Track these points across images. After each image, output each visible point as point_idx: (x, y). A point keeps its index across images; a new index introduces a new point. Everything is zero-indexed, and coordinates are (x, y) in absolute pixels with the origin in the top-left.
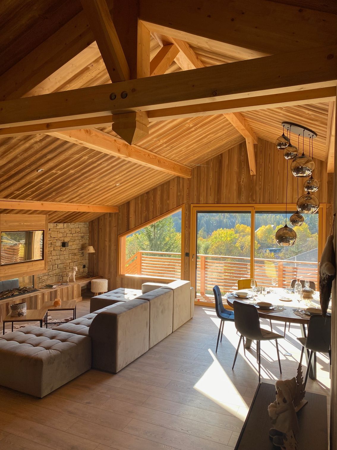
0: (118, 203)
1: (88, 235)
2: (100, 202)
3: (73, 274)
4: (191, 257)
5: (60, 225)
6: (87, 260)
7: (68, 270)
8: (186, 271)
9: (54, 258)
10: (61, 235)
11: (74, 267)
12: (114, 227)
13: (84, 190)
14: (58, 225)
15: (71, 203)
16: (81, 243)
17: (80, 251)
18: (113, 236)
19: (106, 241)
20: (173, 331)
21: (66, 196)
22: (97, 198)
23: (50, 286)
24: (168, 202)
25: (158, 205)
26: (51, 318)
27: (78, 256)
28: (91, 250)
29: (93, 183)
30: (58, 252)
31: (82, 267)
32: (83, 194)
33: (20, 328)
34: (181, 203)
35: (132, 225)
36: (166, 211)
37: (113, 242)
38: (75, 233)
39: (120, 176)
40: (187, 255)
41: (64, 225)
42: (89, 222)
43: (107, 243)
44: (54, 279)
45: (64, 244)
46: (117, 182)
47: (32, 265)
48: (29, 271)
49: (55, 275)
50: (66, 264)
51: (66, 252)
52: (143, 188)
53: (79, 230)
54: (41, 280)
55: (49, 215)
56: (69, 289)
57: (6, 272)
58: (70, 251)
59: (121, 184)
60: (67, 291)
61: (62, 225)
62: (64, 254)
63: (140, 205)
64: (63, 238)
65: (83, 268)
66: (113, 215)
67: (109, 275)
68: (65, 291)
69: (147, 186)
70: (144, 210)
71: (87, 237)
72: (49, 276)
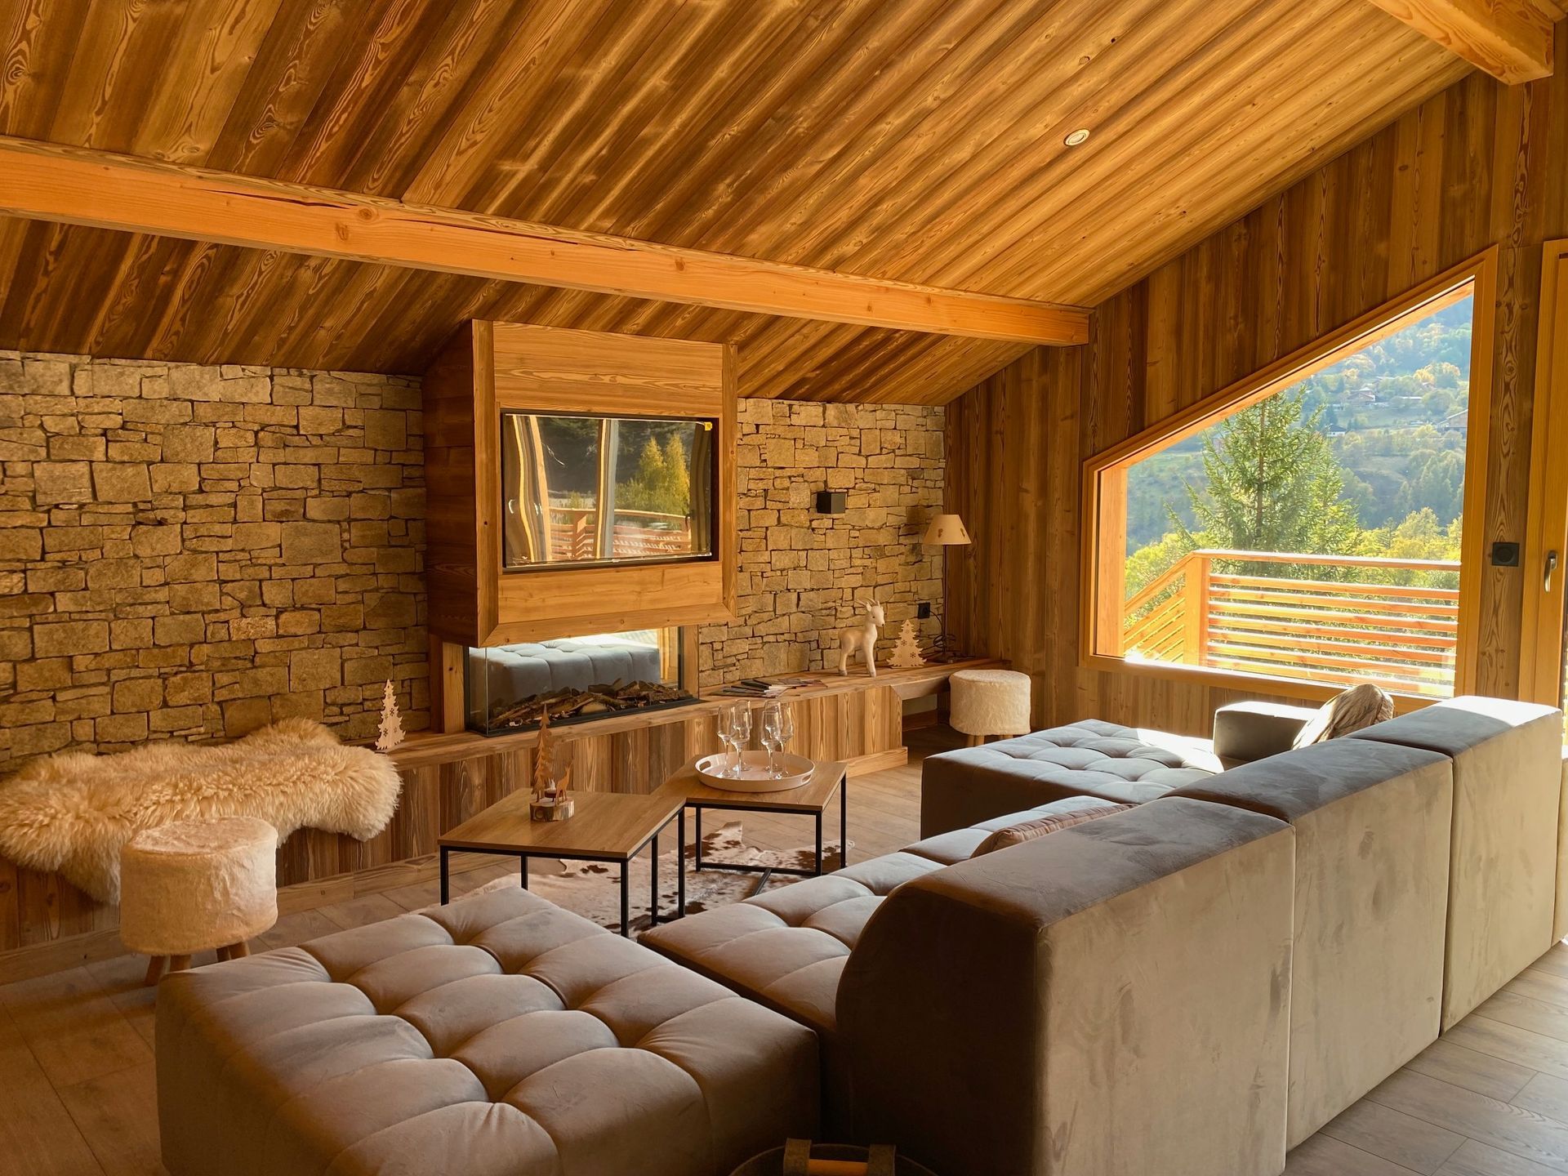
0: (1084, 289)
1: (943, 465)
2: (988, 278)
3: (863, 637)
4: (1532, 564)
5: (809, 413)
6: (939, 583)
7: (849, 622)
8: (1491, 650)
9: (782, 560)
10: (810, 458)
11: (869, 607)
12: (1066, 418)
13: (888, 176)
14: (796, 408)
15: (833, 267)
16: (909, 500)
17: (902, 539)
18: (1059, 465)
19: (1026, 491)
20: (1446, 1029)
21: (798, 218)
22: (965, 242)
23: (757, 687)
24: (1381, 248)
25: (1317, 279)
26: (739, 839)
27: (896, 561)
28: (954, 531)
29: (926, 114)
30: (798, 537)
31: (914, 610)
32: (885, 206)
33: (581, 875)
34: (1471, 244)
35: (1160, 401)
36: (1363, 307)
37: (1057, 496)
38: (878, 451)
39: (1090, 64)
40: (1505, 554)
41: (828, 412)
42: (948, 407)
43: (1030, 503)
44: (783, 656)
45: (824, 502)
46: (1073, 113)
47: (662, 582)
48: (645, 606)
49: (786, 637)
50: (834, 594)
51: (834, 532)
52: (1231, 174)
53: (898, 440)
54: (720, 656)
55: (742, 347)
56: (844, 707)
57: (531, 603)
58: (857, 534)
59: (1095, 131)
60: (832, 714)
61: (814, 413)
62: (830, 545)
63: (1205, 289)
64: (819, 474)
65: (919, 617)
66: (1062, 359)
67: (1037, 656)
68: (822, 716)
69: (1249, 162)
70: (1231, 312)
71: (936, 475)
72: (759, 640)
